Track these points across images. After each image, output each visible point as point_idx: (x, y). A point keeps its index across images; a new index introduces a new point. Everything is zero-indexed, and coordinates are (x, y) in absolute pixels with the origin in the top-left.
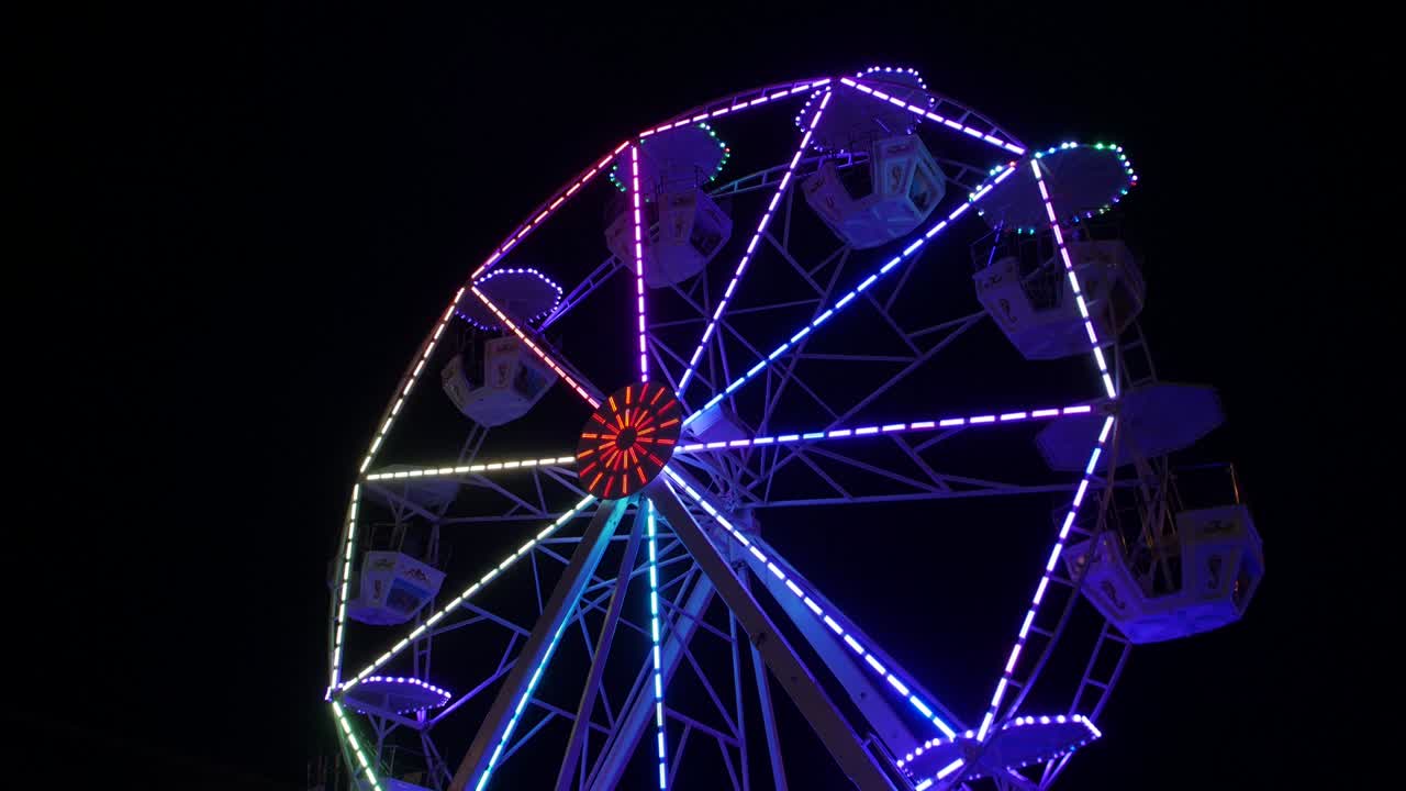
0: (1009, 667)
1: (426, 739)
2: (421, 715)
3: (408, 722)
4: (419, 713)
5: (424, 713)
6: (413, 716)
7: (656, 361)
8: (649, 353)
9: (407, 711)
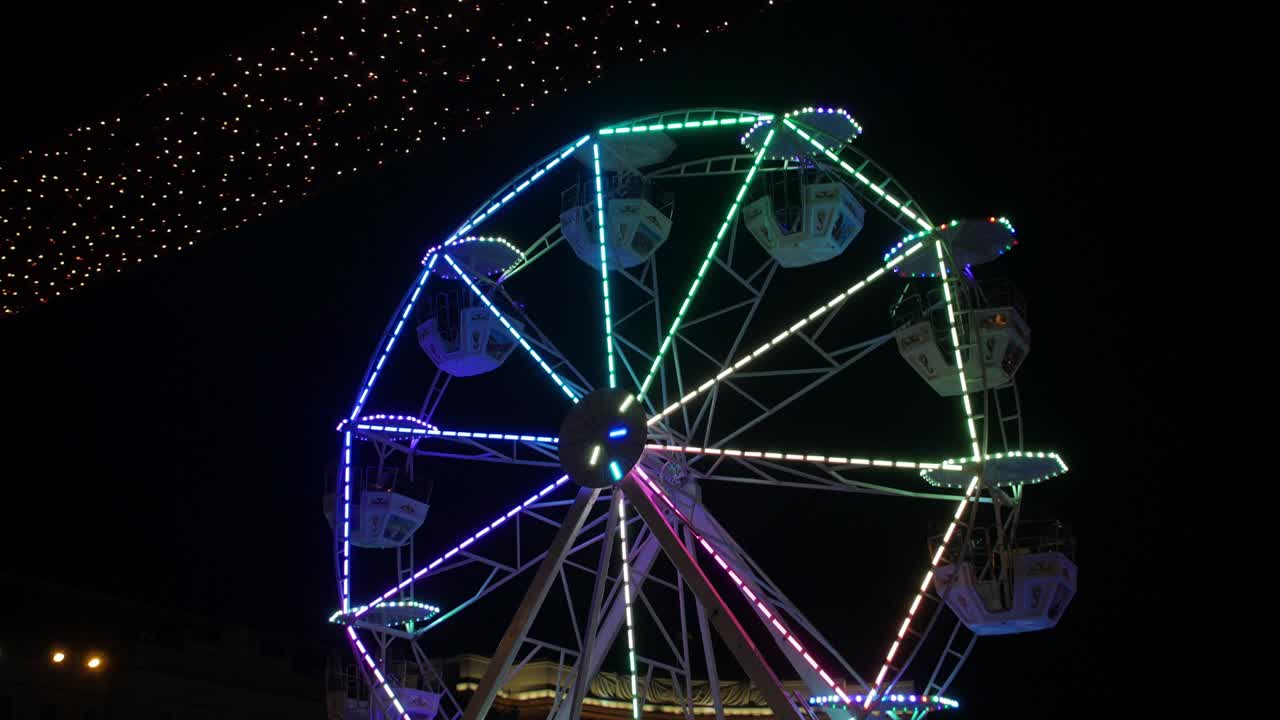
0: (890, 657)
1: (415, 646)
2: (410, 626)
3: (400, 634)
4: (407, 625)
5: (412, 624)
6: (403, 628)
7: (621, 361)
8: (616, 354)
9: (396, 624)
